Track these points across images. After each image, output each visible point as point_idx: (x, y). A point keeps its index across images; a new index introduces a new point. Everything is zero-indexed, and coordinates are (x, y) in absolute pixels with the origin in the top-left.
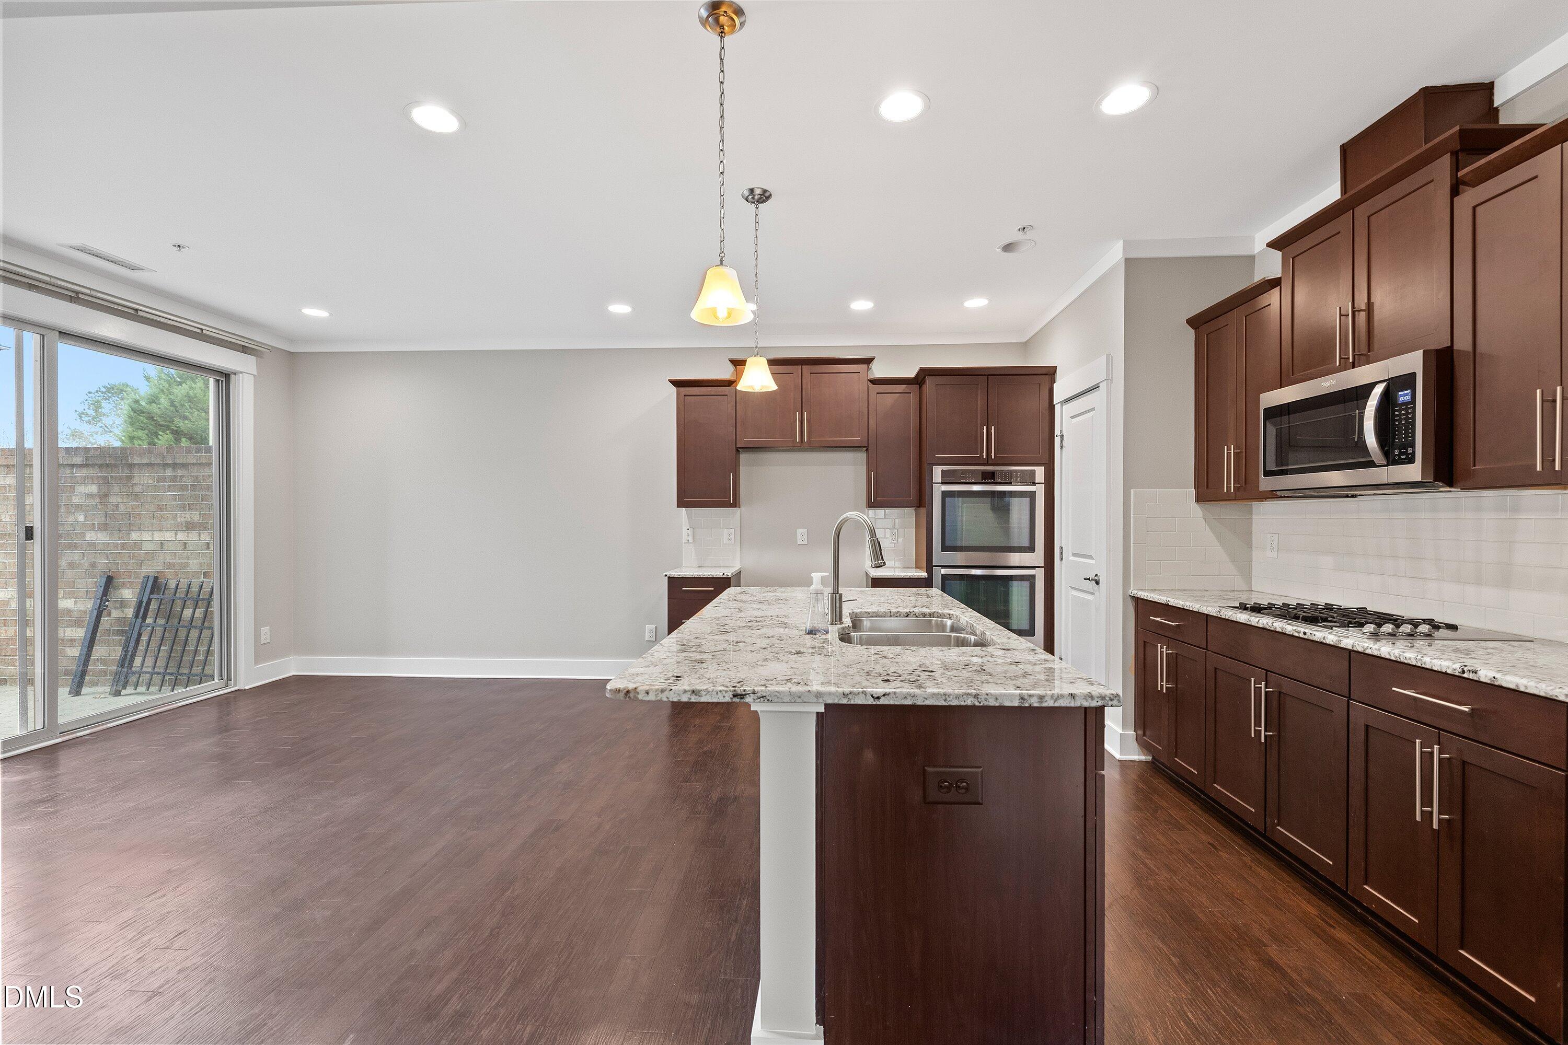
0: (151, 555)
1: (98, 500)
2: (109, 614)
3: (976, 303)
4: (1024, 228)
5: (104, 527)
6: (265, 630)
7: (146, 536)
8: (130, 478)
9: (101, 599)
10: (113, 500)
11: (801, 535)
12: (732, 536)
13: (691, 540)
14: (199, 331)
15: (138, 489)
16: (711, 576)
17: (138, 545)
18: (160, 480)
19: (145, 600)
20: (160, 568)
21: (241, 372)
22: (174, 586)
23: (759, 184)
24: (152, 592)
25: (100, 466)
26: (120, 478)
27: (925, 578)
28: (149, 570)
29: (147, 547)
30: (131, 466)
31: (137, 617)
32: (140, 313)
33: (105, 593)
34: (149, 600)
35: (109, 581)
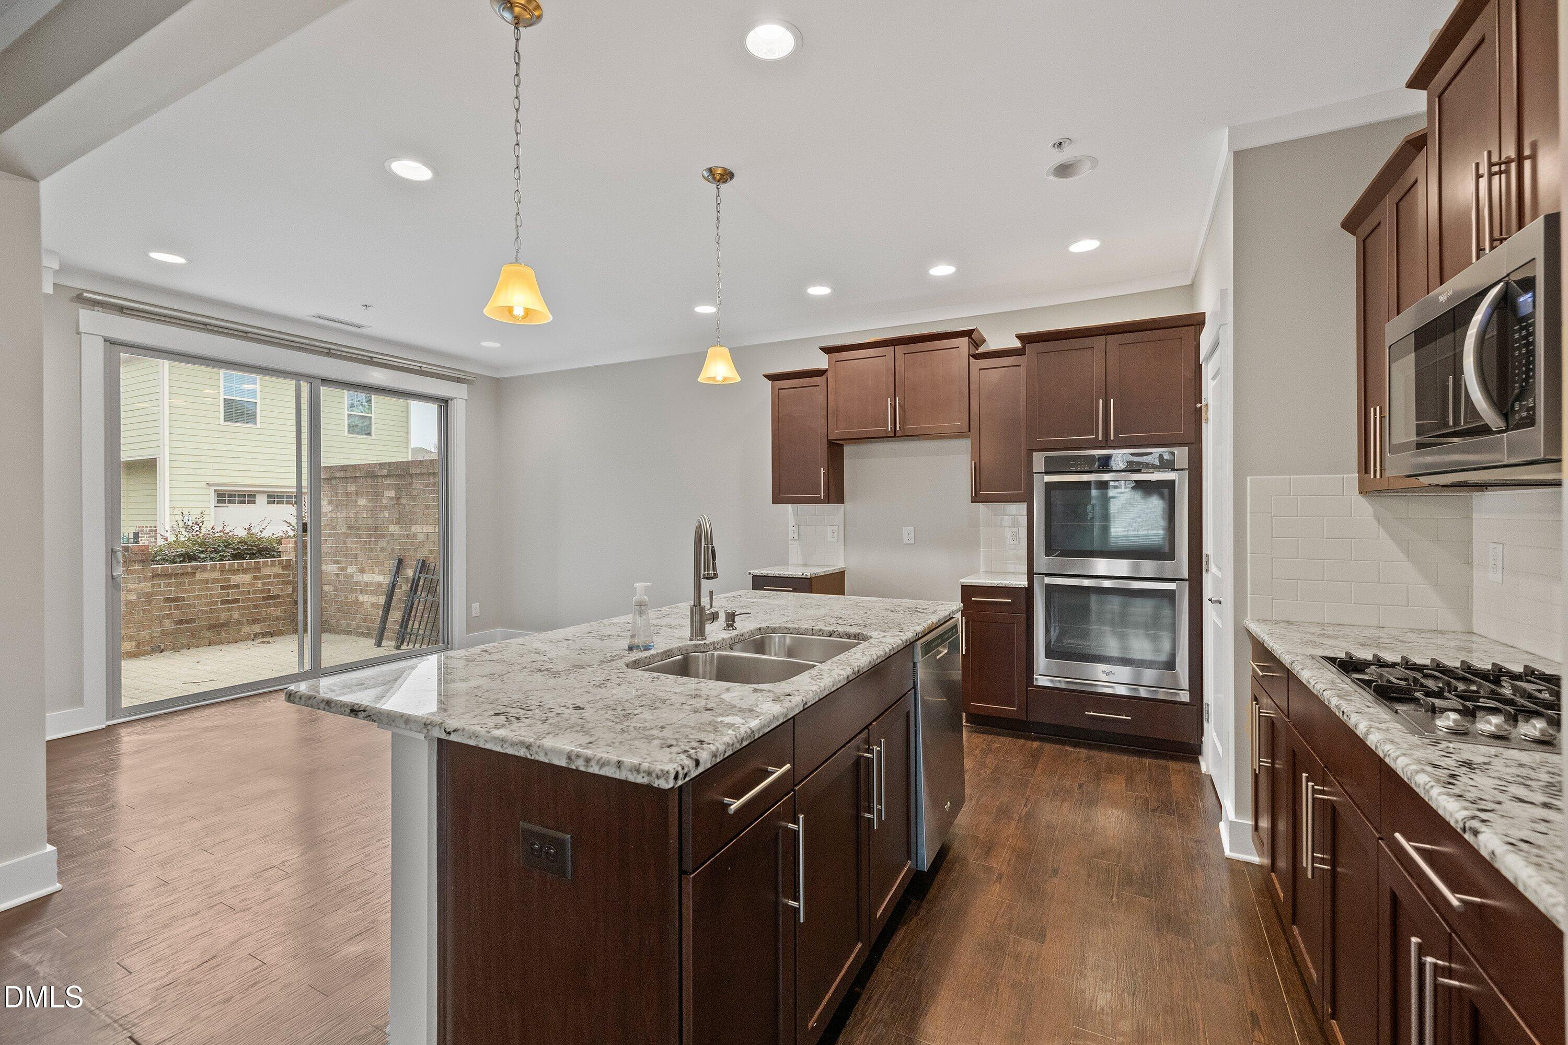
0: (422, 544)
1: (395, 502)
2: (401, 588)
3: (1085, 246)
4: (1060, 144)
5: (398, 522)
6: (476, 606)
7: (419, 529)
8: (411, 484)
9: (395, 576)
10: (403, 501)
11: (908, 534)
12: (836, 534)
13: (796, 537)
14: (419, 368)
15: (415, 493)
16: (790, 576)
17: (415, 536)
18: (427, 485)
19: (417, 578)
20: (426, 554)
21: (456, 398)
22: (433, 567)
23: (721, 162)
24: (420, 572)
25: (397, 476)
26: (406, 485)
27: (1025, 588)
28: (420, 555)
29: (421, 537)
30: (411, 475)
31: (411, 590)
32: (374, 359)
33: (397, 572)
34: (419, 578)
35: (400, 562)
